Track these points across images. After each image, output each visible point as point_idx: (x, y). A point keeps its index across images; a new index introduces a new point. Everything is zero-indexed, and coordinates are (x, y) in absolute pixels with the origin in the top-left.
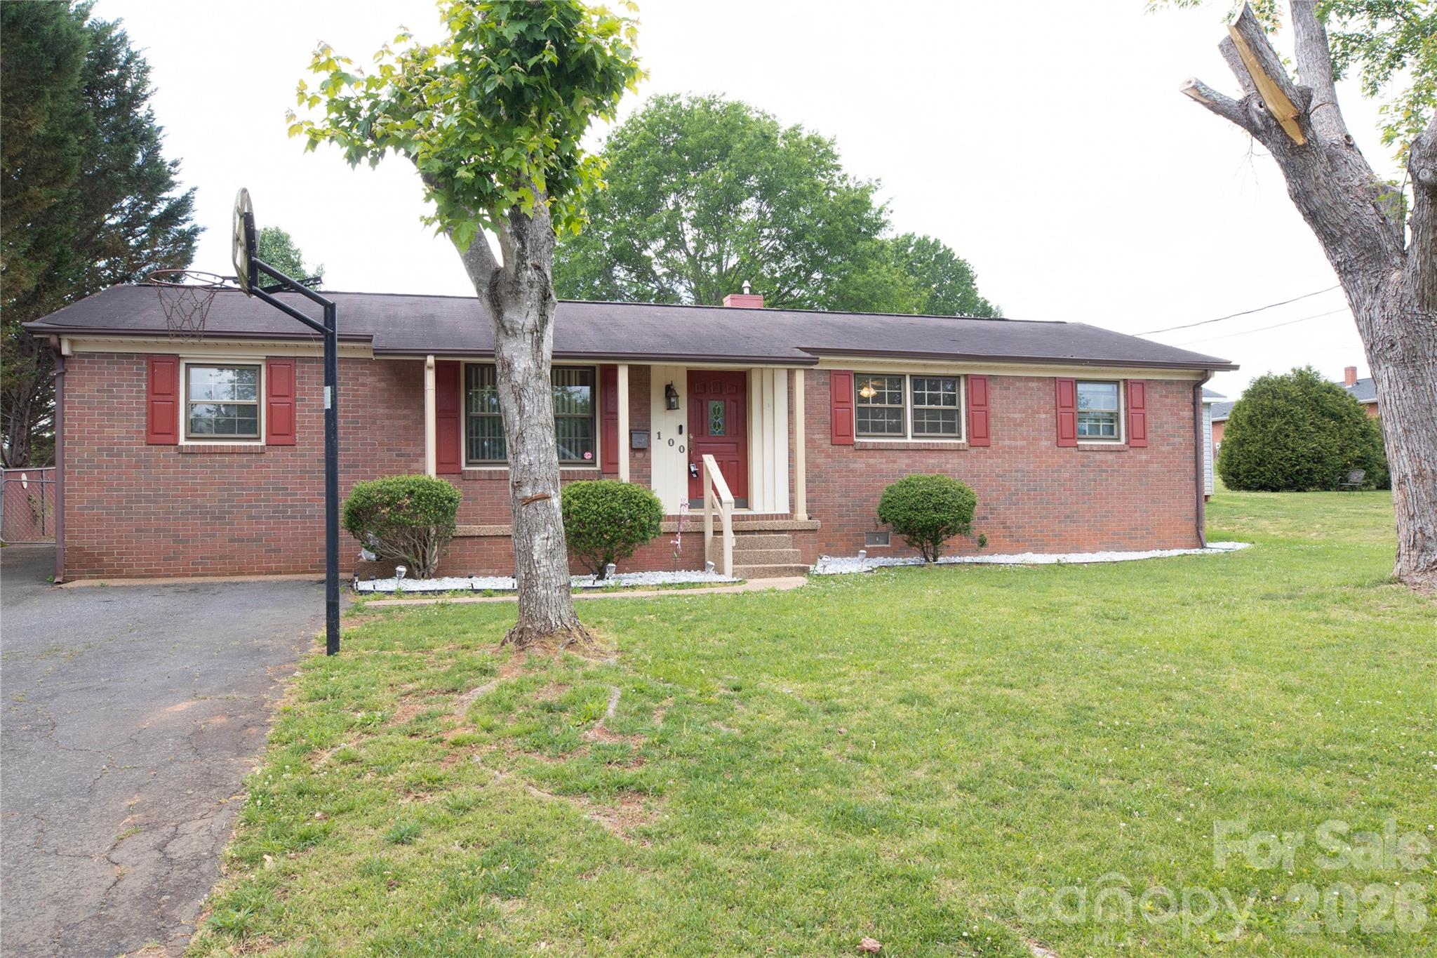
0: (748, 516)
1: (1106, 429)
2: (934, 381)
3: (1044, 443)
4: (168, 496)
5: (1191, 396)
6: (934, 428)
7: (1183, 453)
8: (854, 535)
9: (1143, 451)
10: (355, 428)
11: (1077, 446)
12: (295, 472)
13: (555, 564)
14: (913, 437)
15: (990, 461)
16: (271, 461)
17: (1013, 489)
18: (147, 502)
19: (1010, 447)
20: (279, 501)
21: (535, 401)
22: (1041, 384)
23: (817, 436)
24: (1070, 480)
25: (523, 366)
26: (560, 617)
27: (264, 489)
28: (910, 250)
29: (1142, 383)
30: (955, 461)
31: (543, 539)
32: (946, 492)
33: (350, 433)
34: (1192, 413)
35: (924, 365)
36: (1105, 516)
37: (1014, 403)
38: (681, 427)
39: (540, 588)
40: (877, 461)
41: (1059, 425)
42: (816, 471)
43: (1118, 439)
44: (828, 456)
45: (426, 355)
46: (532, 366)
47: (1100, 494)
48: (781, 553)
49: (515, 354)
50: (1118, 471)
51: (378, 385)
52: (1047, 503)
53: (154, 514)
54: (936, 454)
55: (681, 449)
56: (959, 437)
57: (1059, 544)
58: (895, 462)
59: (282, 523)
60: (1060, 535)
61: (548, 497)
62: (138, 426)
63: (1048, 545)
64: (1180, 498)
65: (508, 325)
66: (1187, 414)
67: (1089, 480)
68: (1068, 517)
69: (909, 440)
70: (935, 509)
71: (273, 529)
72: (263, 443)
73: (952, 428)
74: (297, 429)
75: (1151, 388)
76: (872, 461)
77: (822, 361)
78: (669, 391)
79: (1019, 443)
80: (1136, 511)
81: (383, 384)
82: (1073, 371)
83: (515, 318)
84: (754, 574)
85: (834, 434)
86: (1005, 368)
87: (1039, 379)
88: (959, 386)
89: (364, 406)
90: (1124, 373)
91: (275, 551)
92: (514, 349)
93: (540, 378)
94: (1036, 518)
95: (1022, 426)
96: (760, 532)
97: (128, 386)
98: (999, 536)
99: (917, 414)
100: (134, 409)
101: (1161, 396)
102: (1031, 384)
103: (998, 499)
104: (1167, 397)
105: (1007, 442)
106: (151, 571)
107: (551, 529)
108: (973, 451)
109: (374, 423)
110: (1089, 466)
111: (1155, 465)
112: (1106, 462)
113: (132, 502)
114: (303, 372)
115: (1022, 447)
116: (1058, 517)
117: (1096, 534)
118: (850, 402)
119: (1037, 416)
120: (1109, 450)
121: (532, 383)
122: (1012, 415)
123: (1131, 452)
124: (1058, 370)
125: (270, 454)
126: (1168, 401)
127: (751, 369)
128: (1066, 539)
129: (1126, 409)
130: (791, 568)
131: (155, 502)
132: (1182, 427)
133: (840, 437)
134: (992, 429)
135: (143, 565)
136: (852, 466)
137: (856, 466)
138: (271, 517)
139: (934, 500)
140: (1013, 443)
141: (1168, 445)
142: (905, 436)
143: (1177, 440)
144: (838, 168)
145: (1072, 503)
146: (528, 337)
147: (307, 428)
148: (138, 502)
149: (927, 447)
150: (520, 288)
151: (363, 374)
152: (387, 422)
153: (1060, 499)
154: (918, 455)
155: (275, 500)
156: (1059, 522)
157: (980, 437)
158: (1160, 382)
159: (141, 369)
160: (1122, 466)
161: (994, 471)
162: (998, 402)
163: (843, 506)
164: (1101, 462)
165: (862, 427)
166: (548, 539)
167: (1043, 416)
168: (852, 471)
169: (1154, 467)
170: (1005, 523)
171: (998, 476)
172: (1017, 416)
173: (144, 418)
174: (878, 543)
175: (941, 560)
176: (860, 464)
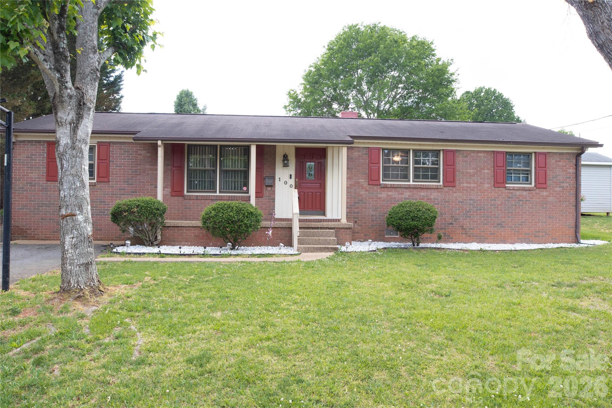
0: (324, 220)
1: (524, 178)
2: (426, 153)
3: (486, 186)
4: (54, 204)
5: (574, 161)
6: (425, 177)
7: (569, 192)
8: (380, 231)
9: (544, 190)
10: (136, 175)
11: (506, 187)
12: (109, 194)
13: (77, 252)
14: (413, 181)
15: (455, 194)
16: (99, 189)
17: (468, 209)
18: (46, 206)
19: (467, 187)
20: (101, 207)
21: (70, 162)
22: (485, 155)
23: (361, 180)
24: (501, 205)
25: (65, 142)
26: (78, 282)
27: (95, 202)
28: (482, 94)
29: (545, 154)
30: (436, 194)
31: (70, 238)
32: (419, 211)
33: (134, 177)
34: (575, 171)
35: (420, 144)
36: (521, 225)
37: (470, 164)
38: (291, 175)
39: (68, 265)
40: (393, 194)
41: (495, 176)
42: (360, 198)
43: (531, 184)
44: (366, 191)
45: (157, 140)
46: (69, 142)
47: (518, 213)
48: (326, 240)
49: (62, 136)
50: (530, 201)
51: (146, 155)
52: (488, 217)
53: (48, 212)
54: (425, 190)
55: (291, 186)
56: (439, 182)
57: (494, 239)
58: (402, 194)
59: (103, 217)
60: (494, 234)
61: (75, 215)
62: (43, 173)
63: (487, 239)
64: (566, 215)
65: (59, 120)
66: (572, 171)
67: (512, 205)
68: (499, 224)
69: (411, 183)
70: (413, 219)
71: (99, 220)
72: (95, 181)
73: (435, 177)
74: (110, 175)
75: (551, 156)
76: (390, 193)
77: (357, 142)
78: (285, 157)
79: (472, 185)
80: (539, 222)
81: (149, 155)
82: (504, 147)
83: (62, 116)
84: (307, 250)
85: (370, 179)
86: (465, 146)
87: (485, 152)
88: (440, 155)
89: (140, 164)
90: (534, 148)
91: (99, 230)
92: (62, 133)
93: (74, 149)
94: (480, 224)
95: (474, 176)
96: (321, 228)
97: (39, 155)
98: (459, 233)
99: (416, 169)
100: (41, 165)
101: (556, 161)
102: (479, 154)
103: (459, 214)
104: (560, 161)
105: (465, 185)
106: (47, 237)
107: (76, 233)
108: (446, 189)
109: (145, 172)
110: (512, 198)
111: (551, 198)
112: (522, 196)
113: (40, 206)
114: (113, 149)
115: (474, 187)
116: (493, 224)
117: (515, 234)
118: (379, 163)
119: (483, 171)
120: (524, 189)
121: (69, 152)
122: (469, 171)
123: (537, 191)
124: (495, 147)
125: (98, 186)
126: (561, 164)
127: (328, 146)
128: (498, 236)
129: (535, 168)
130: (328, 248)
131: (49, 207)
132: (568, 178)
133: (373, 180)
134: (457, 178)
135: (43, 235)
136: (379, 196)
137: (381, 196)
138: (98, 215)
139: (412, 215)
140: (468, 185)
141: (559, 187)
142: (409, 181)
143: (565, 185)
144: (433, 55)
145: (502, 217)
146: (68, 126)
147: (114, 174)
148: (43, 206)
149: (420, 187)
150: (63, 99)
151: (141, 150)
152: (150, 172)
153: (495, 215)
154: (415, 191)
155: (100, 207)
156: (494, 227)
157: (450, 182)
158: (556, 153)
159: (44, 147)
160: (531, 198)
161: (457, 199)
162: (460, 163)
163: (374, 216)
164: (520, 196)
165: (386, 176)
166: (73, 238)
167: (486, 171)
168: (379, 198)
169: (551, 199)
170: (463, 226)
171: (459, 202)
172: (471, 171)
173: (45, 169)
174: (392, 235)
175: (421, 245)
176: (384, 195)
